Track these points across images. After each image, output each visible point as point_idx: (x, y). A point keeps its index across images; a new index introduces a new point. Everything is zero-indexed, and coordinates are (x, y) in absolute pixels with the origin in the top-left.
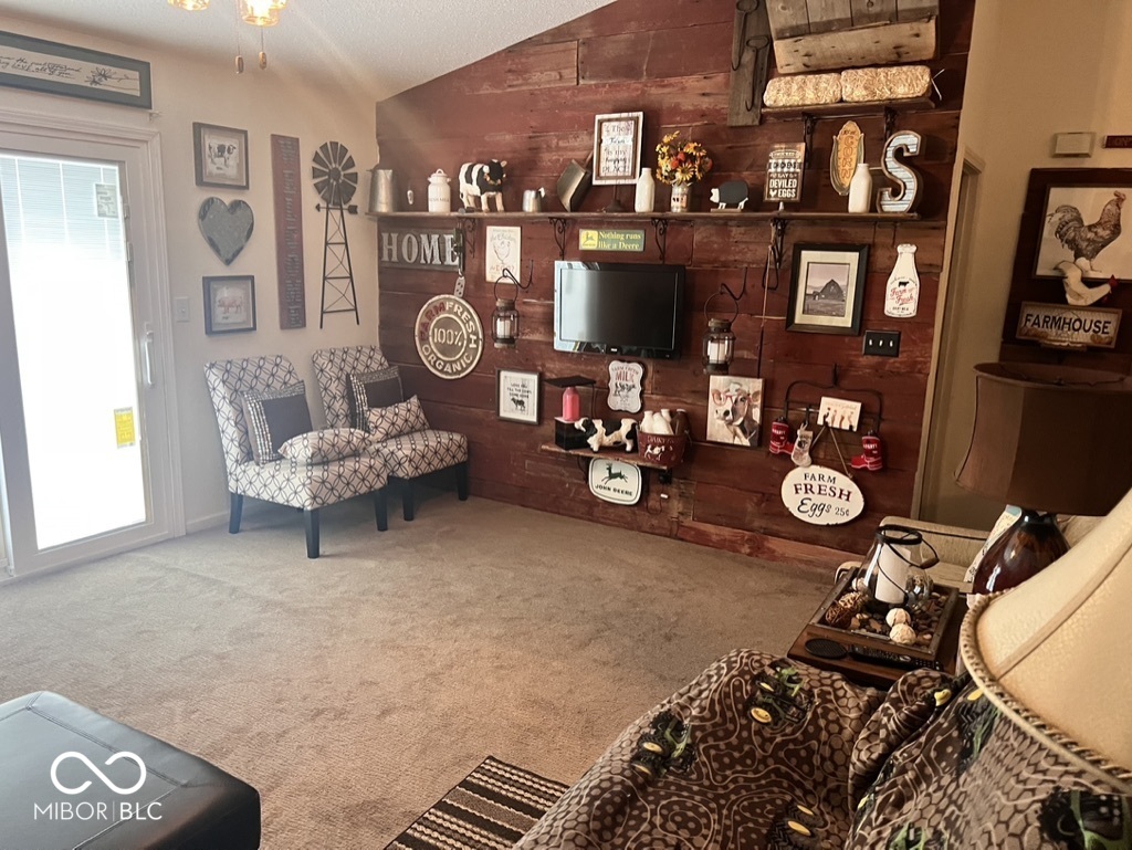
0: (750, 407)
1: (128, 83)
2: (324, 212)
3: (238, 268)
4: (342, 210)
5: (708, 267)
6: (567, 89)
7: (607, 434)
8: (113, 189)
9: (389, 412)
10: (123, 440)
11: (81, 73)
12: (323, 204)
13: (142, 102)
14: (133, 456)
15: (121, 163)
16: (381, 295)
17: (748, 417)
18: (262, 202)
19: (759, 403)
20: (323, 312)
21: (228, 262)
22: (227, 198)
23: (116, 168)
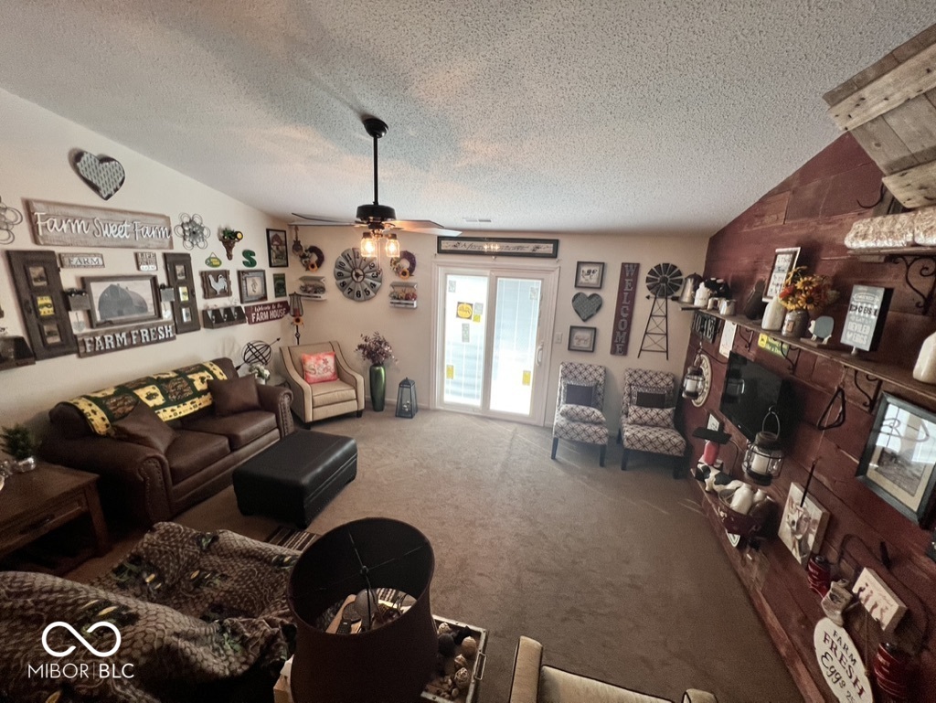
0: (809, 531)
1: (548, 249)
2: (652, 300)
3: (590, 324)
4: (666, 299)
5: (818, 387)
6: (777, 227)
7: (716, 483)
8: (537, 289)
9: (641, 411)
10: (525, 382)
11: (528, 248)
12: (652, 295)
13: (554, 255)
14: (528, 389)
15: (542, 279)
16: (689, 347)
17: (805, 538)
18: (610, 295)
19: (815, 531)
20: (641, 350)
21: (584, 320)
22: (588, 293)
23: (540, 281)
